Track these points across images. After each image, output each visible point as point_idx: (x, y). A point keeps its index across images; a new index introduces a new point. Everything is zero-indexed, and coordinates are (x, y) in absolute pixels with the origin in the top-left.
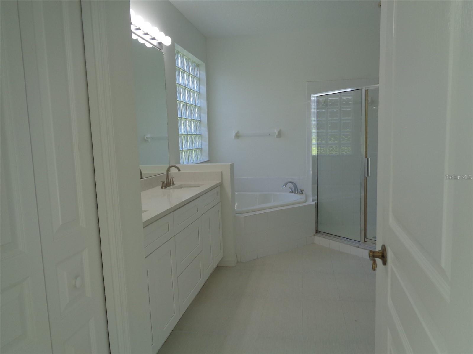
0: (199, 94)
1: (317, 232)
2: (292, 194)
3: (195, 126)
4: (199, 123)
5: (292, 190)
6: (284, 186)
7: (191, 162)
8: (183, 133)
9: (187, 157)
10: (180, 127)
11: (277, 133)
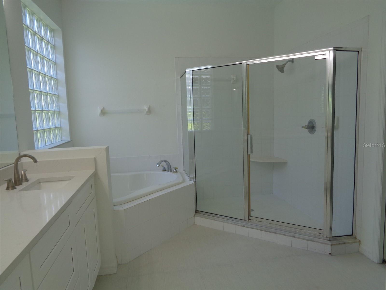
0: (55, 64)
1: (197, 211)
2: (166, 173)
3: (52, 101)
4: (57, 97)
5: (164, 168)
6: (158, 165)
7: (49, 144)
8: (37, 109)
9: (43, 138)
10: (33, 101)
11: (147, 110)
